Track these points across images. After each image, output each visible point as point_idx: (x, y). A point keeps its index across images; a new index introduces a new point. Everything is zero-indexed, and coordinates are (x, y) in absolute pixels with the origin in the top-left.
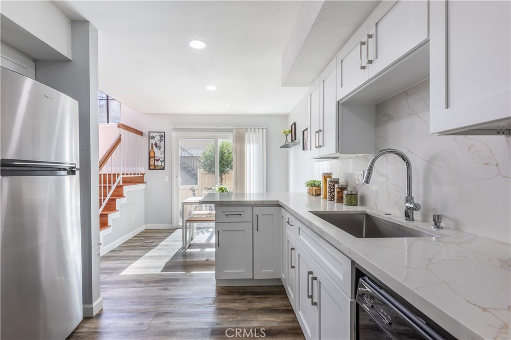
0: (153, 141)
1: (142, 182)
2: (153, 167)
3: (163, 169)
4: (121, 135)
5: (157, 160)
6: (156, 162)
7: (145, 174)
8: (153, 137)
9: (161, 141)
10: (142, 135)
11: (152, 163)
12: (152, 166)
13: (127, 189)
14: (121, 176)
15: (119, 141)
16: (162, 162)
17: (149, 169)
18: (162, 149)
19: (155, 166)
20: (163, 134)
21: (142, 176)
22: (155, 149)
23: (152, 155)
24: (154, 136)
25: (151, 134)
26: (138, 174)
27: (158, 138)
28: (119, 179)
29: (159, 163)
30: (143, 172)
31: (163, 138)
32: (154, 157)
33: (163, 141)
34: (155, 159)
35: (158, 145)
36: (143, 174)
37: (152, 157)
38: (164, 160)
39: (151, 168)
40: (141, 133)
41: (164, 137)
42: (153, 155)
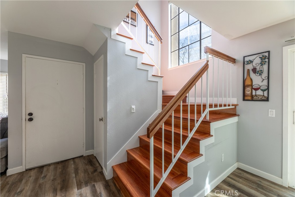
0: (250, 67)
1: (234, 115)
2: (250, 98)
3: (267, 99)
4: (208, 61)
5: (256, 89)
6: (254, 91)
7: (238, 105)
8: (251, 62)
9: (262, 64)
10: (235, 62)
11: (248, 92)
12: (248, 96)
13: (215, 126)
14: (208, 110)
15: (205, 68)
16: (263, 91)
17: (244, 100)
18: (265, 74)
19: (252, 96)
20: (267, 54)
21: (234, 107)
22: (252, 75)
23: (248, 82)
24: (251, 60)
25: (247, 59)
26: (229, 105)
27: (257, 61)
28: (205, 114)
29: (259, 92)
30: (236, 103)
31: (267, 60)
32: (252, 85)
33: (267, 63)
34: (252, 88)
35: (258, 70)
36: (236, 106)
37: (248, 86)
38: (268, 89)
39: (246, 98)
40: (233, 60)
41: (269, 59)
42: (250, 83)
